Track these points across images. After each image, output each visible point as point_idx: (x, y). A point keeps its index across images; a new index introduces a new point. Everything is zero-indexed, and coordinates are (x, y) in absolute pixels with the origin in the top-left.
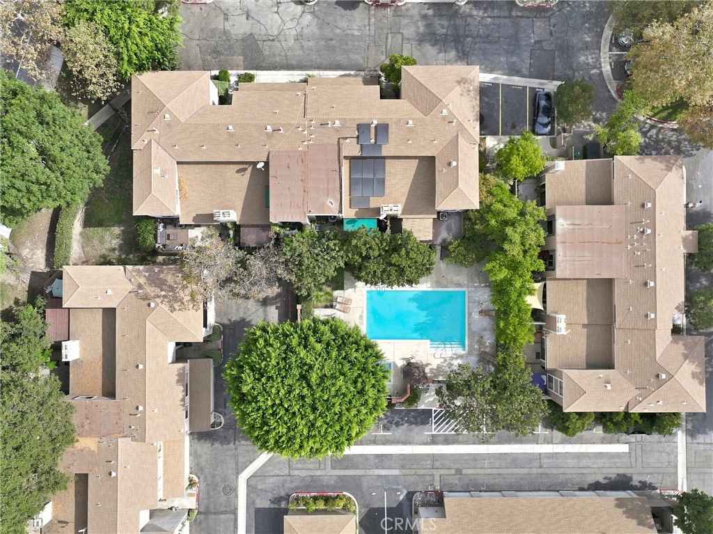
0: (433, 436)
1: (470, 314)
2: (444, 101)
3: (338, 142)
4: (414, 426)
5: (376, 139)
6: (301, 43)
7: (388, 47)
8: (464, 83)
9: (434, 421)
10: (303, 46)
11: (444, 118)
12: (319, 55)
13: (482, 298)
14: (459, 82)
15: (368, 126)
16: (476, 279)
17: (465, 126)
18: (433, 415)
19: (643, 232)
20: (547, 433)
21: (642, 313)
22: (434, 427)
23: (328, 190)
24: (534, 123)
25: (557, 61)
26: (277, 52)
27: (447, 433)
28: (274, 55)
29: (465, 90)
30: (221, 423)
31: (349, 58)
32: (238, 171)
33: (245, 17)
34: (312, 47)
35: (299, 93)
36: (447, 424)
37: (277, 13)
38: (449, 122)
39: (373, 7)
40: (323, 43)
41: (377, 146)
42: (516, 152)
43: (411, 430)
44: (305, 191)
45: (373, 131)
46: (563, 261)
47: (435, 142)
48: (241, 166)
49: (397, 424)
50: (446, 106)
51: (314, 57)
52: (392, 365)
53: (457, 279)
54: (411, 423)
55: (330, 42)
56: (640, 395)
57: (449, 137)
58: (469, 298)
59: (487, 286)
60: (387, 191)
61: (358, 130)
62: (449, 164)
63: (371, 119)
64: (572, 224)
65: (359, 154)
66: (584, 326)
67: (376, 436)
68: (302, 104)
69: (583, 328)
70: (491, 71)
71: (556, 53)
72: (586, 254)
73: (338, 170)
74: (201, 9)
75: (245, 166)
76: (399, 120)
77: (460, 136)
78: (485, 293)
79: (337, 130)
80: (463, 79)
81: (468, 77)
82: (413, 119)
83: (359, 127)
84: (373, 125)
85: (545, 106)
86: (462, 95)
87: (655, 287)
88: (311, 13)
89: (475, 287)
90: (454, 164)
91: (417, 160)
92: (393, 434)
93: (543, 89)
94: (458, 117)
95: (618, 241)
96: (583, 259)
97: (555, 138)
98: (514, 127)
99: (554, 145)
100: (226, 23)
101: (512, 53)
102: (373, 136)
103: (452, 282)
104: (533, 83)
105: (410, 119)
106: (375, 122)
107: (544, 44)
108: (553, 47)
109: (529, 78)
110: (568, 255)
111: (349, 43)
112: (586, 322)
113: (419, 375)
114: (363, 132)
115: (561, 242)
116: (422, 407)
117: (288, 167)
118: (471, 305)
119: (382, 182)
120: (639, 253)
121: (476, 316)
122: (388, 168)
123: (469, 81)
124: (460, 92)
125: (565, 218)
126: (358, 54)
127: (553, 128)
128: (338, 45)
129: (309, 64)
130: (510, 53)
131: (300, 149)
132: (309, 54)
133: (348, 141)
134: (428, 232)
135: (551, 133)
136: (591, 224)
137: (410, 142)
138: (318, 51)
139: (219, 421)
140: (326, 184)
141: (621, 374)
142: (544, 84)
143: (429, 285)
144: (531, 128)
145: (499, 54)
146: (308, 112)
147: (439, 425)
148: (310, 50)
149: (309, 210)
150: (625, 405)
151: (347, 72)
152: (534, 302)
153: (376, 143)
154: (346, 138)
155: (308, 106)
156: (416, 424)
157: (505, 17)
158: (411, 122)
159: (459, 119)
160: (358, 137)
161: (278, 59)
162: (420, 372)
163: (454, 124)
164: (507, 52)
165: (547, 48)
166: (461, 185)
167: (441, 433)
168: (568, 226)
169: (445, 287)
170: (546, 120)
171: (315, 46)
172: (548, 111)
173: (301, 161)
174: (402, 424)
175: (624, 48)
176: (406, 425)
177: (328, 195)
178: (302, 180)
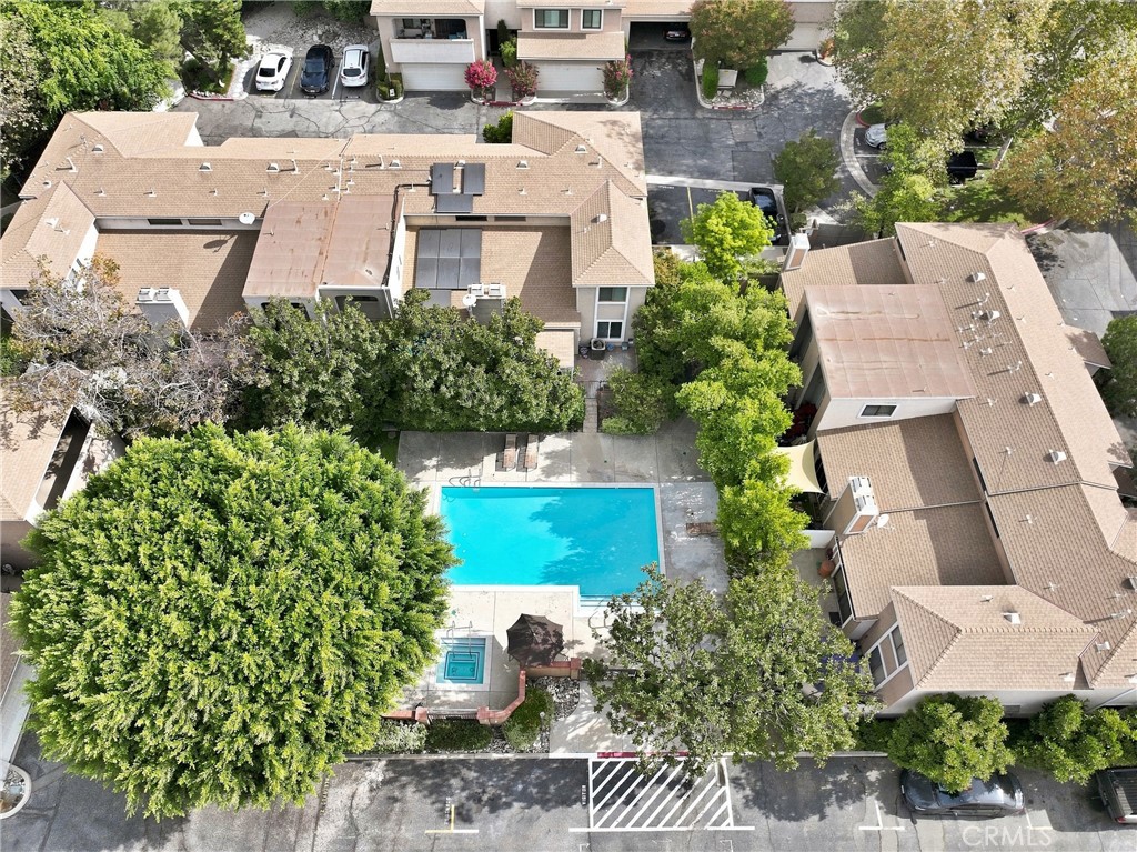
0: (591, 837)
1: (667, 532)
2: (579, 133)
3: (396, 192)
4: (537, 808)
5: (462, 189)
9: (592, 795)
11: (581, 158)
13: (690, 502)
15: (450, 167)
16: (674, 466)
17: (619, 170)
18: (592, 777)
19: (985, 317)
20: (902, 828)
21: (1039, 455)
22: (593, 811)
23: (366, 254)
27: (628, 828)
30: (18, 798)
32: (208, 246)
33: (288, 114)
36: (627, 803)
37: (339, 111)
38: (591, 164)
39: (485, 107)
41: (465, 198)
43: (531, 821)
44: (321, 254)
45: (457, 176)
46: (837, 369)
47: (569, 193)
48: (217, 238)
49: (494, 805)
50: (584, 141)
52: (488, 644)
53: (632, 466)
54: (529, 801)
56: (1103, 637)
57: (595, 188)
58: (662, 502)
59: (698, 480)
60: (484, 280)
61: (431, 174)
62: (595, 220)
63: (455, 157)
64: (843, 312)
65: (432, 212)
66: (918, 513)
67: (436, 838)
69: (917, 517)
70: (671, 173)
72: (883, 358)
73: (389, 227)
74: (224, 106)
75: (223, 237)
76: (504, 160)
77: (611, 184)
78: (696, 492)
79: (395, 174)
83: (434, 169)
84: (458, 168)
87: (1045, 402)
88: (390, 111)
89: (675, 481)
90: (603, 218)
91: (540, 234)
92: (484, 834)
94: (605, 157)
95: (941, 337)
96: (878, 365)
100: (257, 120)
101: (703, 155)
102: (457, 182)
103: (625, 473)
104: (741, 186)
106: (463, 162)
107: (751, 145)
108: (766, 149)
109: (734, 180)
110: (844, 359)
112: (920, 504)
113: (545, 641)
114: (441, 177)
115: (827, 340)
116: (559, 753)
117: (298, 222)
118: (669, 515)
119: (477, 264)
120: (990, 350)
121: (680, 537)
122: (485, 246)
125: (826, 303)
130: (699, 154)
131: (325, 198)
133: (413, 190)
136: (880, 313)
137: (523, 193)
139: (15, 791)
140: (364, 248)
141: (1036, 593)
143: (574, 476)
145: (683, 155)
147: (606, 806)
149: (324, 280)
150: (1074, 669)
152: (798, 479)
153: (462, 192)
154: (410, 186)
156: (545, 803)
157: (686, 119)
160: (431, 184)
162: (547, 634)
163: (599, 166)
164: (694, 153)
165: (757, 150)
166: (616, 243)
167: (612, 828)
168: (833, 315)
169: (610, 482)
173: (323, 215)
174: (508, 805)
175: (877, 148)
176: (516, 805)
177: (365, 261)
178: (320, 239)
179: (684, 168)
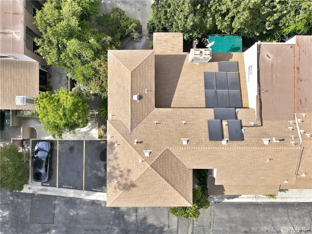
2: (149, 166)
3: (262, 122)
5: (222, 125)
6: (274, 229)
7: (191, 225)
8: (126, 184)
10: (273, 225)
11: (147, 147)
12: (257, 217)
14: (133, 185)
15: (231, 139)
17: (123, 138)
23: (272, 71)
24: (52, 152)
25: (28, 212)
26: (297, 220)
28: (300, 217)
29: (126, 176)
31: (229, 214)
34: (265, 225)
35: (304, 175)
38: (141, 142)
40: (253, 229)
41: (219, 117)
42: (67, 112)
44: (298, 68)
45: (226, 134)
47: (156, 122)
50: (145, 159)
51: (262, 215)
55: (247, 230)
57: (141, 126)
60: (202, 77)
61: (242, 134)
62: (140, 98)
63: (229, 146)
64: (5, 33)
65: (237, 110)
68: (302, 162)
70: (93, 202)
71: (28, 220)
73: (262, 92)
76: (198, 144)
77: (129, 128)
79: (265, 135)
80: (127, 190)
81: (121, 192)
82: (183, 146)
83: (241, 138)
84: (226, 139)
85: (41, 168)
86: (129, 171)
90: (135, 97)
93: (42, 185)
94: (132, 148)
97: (32, 138)
98: (71, 149)
99: (33, 131)
102: (225, 128)
104: (52, 191)
105: (186, 146)
106: (224, 142)
107: (41, 229)
108: (32, 226)
109: (56, 196)
111: (228, 229)
114: (236, 132)
115: (18, 14)
119: (207, 86)
123: (121, 187)
124: (131, 174)
125: (14, 40)
126: (220, 218)
127: (33, 147)
128: (239, 227)
129: (266, 209)
130: (74, 220)
131: (304, 115)
132: (267, 218)
133: (252, 123)
134: (158, 40)
135: (35, 143)
137: (184, 122)
138: (258, 221)
140: (274, 76)
142: (42, 190)
144: (55, 148)
145: (84, 219)
146: (298, 155)
148: (266, 223)
149: (293, 49)
151: (231, 201)
153: (221, 120)
154: (255, 126)
155: (297, 160)
158: (185, 142)
159: (130, 146)
160: (242, 127)
161: (296, 213)
163: (136, 141)
164: (77, 221)
165: (37, 225)
168: (11, 31)
170: (39, 154)
171: (261, 226)
172: (37, 163)
173: (303, 101)
177: (272, 65)
178: (301, 81)
179: (85, 207)
